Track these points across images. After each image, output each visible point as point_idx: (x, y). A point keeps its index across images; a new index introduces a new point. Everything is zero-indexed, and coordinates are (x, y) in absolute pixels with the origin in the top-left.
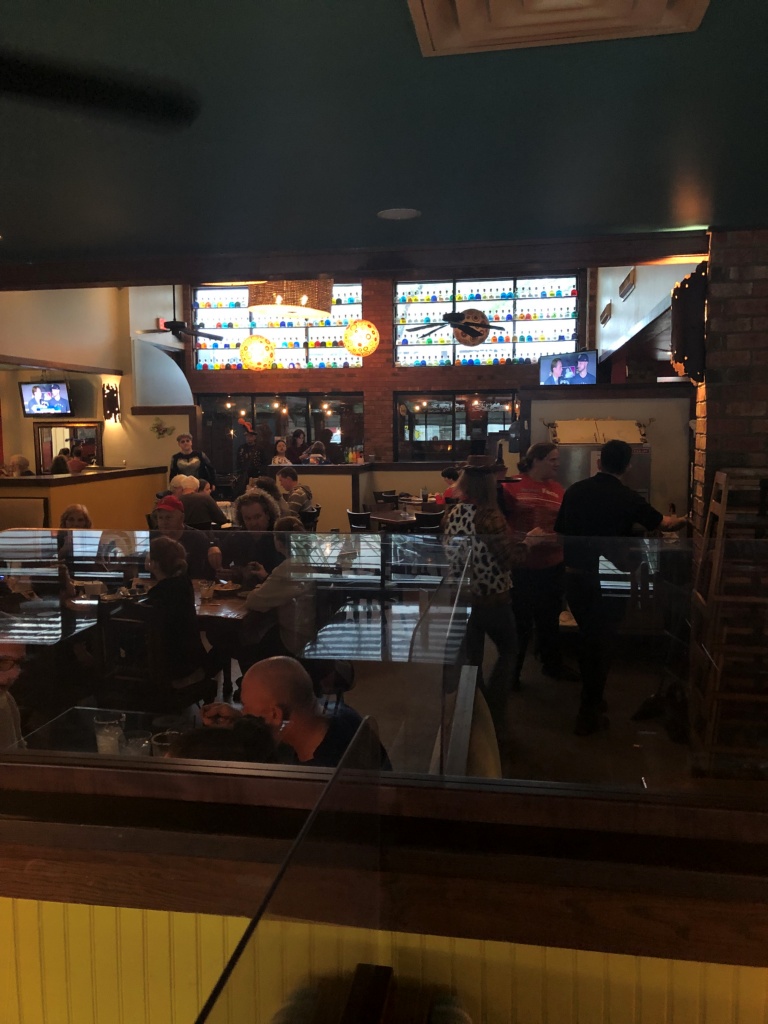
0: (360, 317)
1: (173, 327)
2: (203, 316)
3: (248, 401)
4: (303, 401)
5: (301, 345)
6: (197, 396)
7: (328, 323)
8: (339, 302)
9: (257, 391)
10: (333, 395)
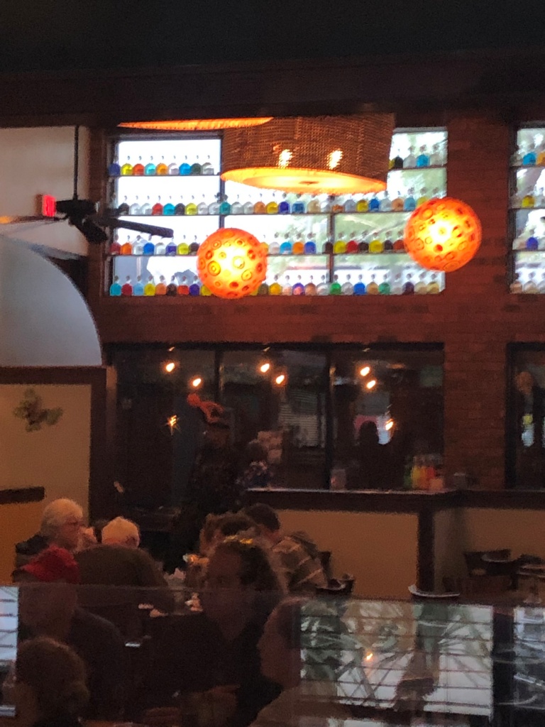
0: (441, 195)
1: (73, 211)
2: (129, 191)
3: (209, 358)
4: (319, 361)
5: (320, 249)
6: (109, 348)
7: (374, 206)
8: (399, 164)
9: (228, 339)
10: (379, 349)
